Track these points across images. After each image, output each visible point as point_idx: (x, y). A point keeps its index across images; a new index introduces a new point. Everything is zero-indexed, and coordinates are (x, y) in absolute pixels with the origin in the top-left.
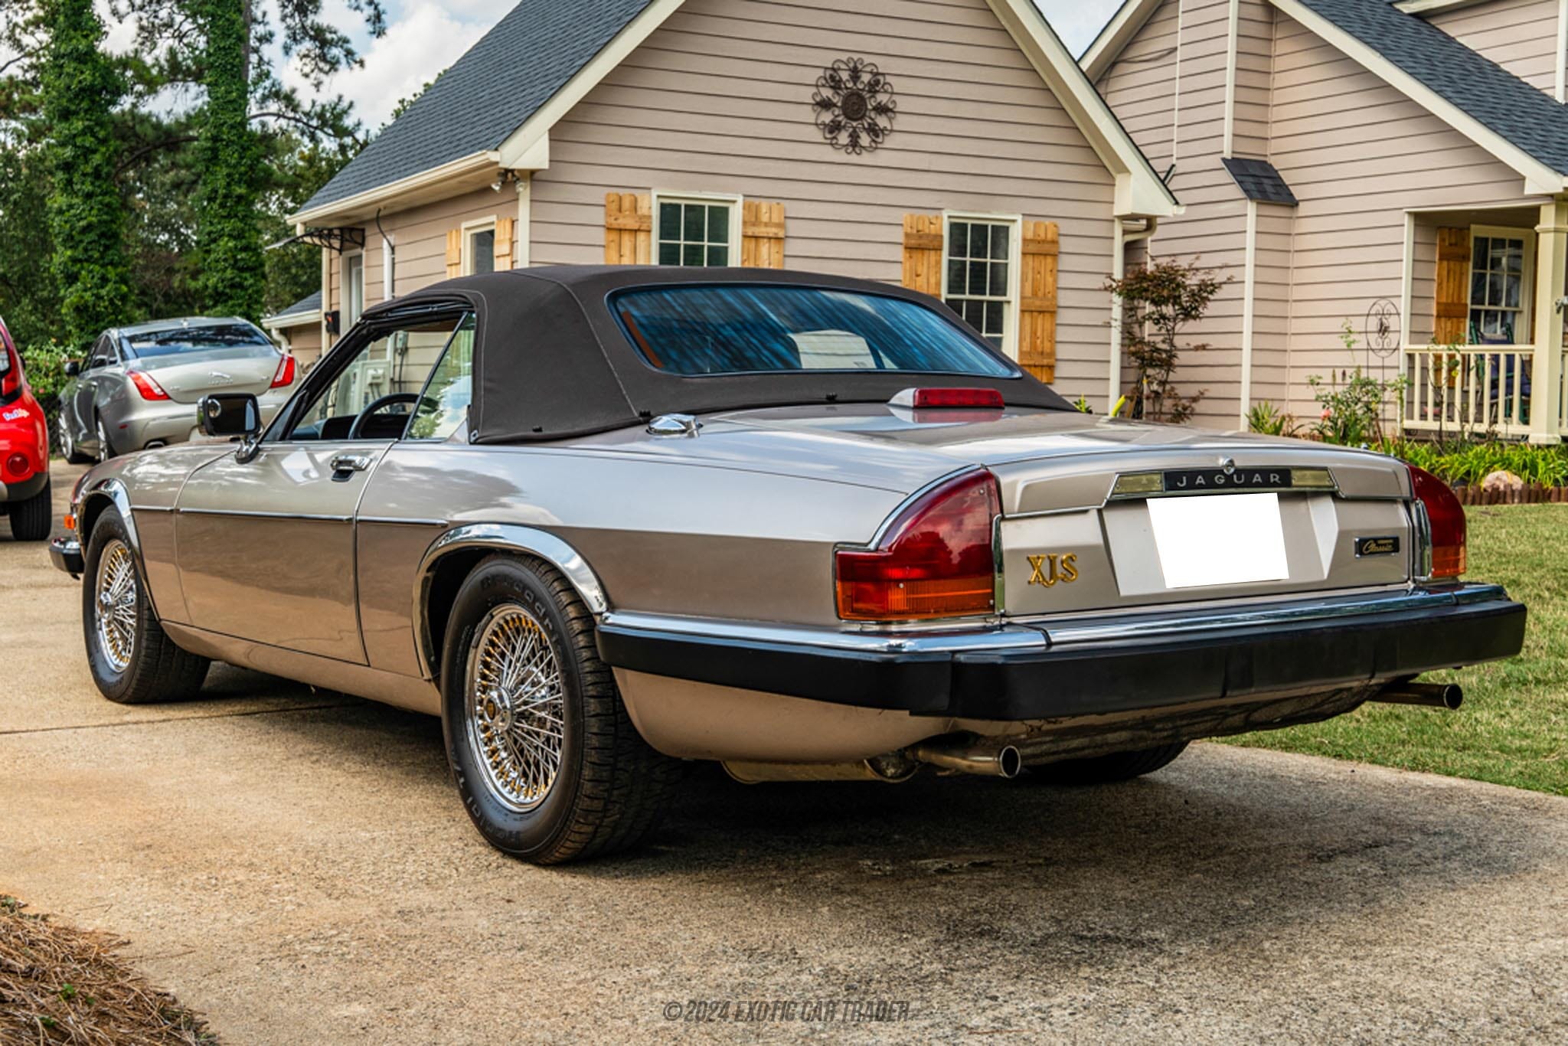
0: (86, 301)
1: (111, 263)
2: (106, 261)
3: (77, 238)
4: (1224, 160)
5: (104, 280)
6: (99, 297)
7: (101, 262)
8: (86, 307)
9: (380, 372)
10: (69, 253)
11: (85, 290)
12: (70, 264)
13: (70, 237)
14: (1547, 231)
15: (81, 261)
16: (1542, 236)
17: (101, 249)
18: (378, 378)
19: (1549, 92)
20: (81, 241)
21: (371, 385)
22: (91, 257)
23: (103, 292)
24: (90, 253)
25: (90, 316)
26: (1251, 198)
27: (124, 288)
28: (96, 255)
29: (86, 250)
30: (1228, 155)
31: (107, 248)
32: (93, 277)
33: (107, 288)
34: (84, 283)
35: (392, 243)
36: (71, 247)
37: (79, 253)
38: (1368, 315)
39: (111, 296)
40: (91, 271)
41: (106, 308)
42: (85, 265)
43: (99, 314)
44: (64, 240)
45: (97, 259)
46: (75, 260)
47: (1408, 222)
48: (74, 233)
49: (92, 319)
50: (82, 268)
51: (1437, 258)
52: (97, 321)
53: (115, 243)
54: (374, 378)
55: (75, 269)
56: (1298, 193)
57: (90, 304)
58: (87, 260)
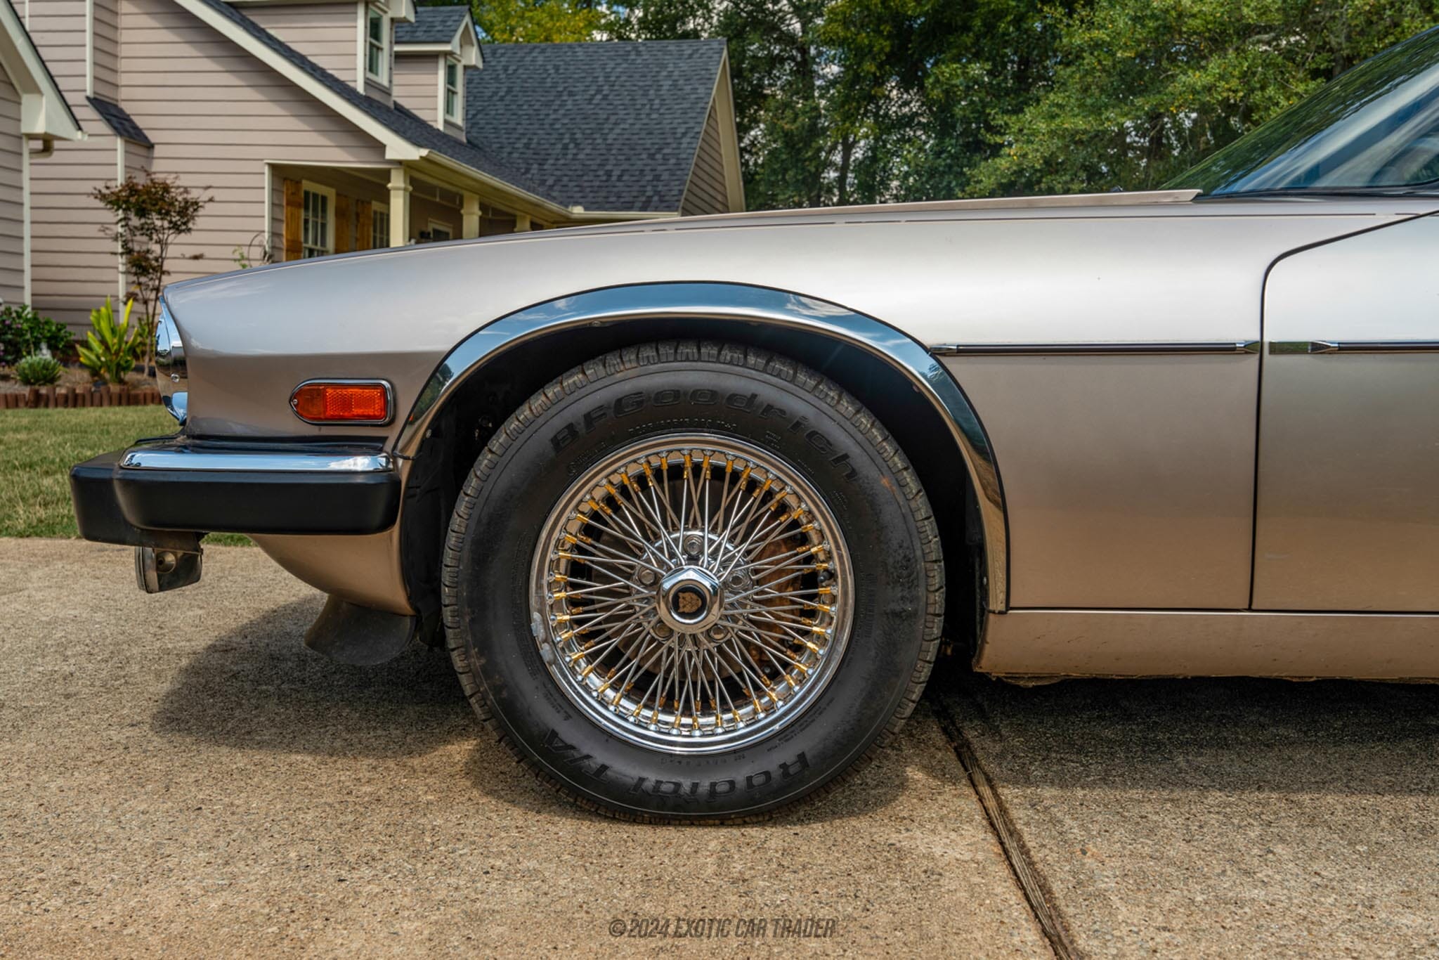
4: (88, 98)
14: (397, 189)
16: (392, 193)
19: (352, 84)
26: (121, 135)
30: (89, 93)
38: (250, 245)
47: (266, 170)
51: (284, 204)
56: (153, 137)
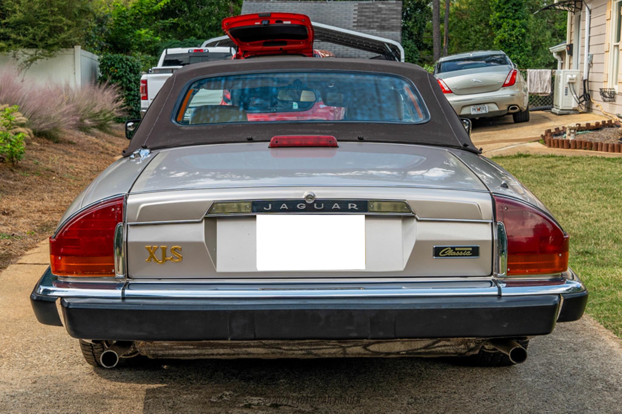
0: (505, 38)
1: (518, 18)
2: (516, 17)
3: (502, 7)
5: (514, 26)
6: (511, 35)
7: (513, 18)
8: (505, 41)
9: (574, 76)
10: (498, 14)
11: (505, 32)
12: (498, 19)
13: (499, 6)
15: (503, 18)
17: (513, 11)
18: (573, 80)
20: (504, 8)
21: (569, 83)
22: (508, 15)
23: (513, 33)
24: (508, 14)
25: (506, 45)
27: (523, 30)
28: (511, 14)
29: (506, 12)
31: (516, 10)
32: (509, 26)
33: (515, 31)
34: (504, 29)
35: (590, 8)
36: (499, 11)
37: (503, 14)
39: (517, 34)
40: (508, 23)
41: (514, 40)
42: (505, 19)
43: (511, 44)
44: (496, 8)
45: (511, 16)
46: (501, 18)
48: (500, 4)
49: (507, 46)
50: (504, 21)
52: (510, 47)
53: (520, 8)
54: (570, 79)
55: (500, 22)
57: (507, 39)
58: (506, 17)
